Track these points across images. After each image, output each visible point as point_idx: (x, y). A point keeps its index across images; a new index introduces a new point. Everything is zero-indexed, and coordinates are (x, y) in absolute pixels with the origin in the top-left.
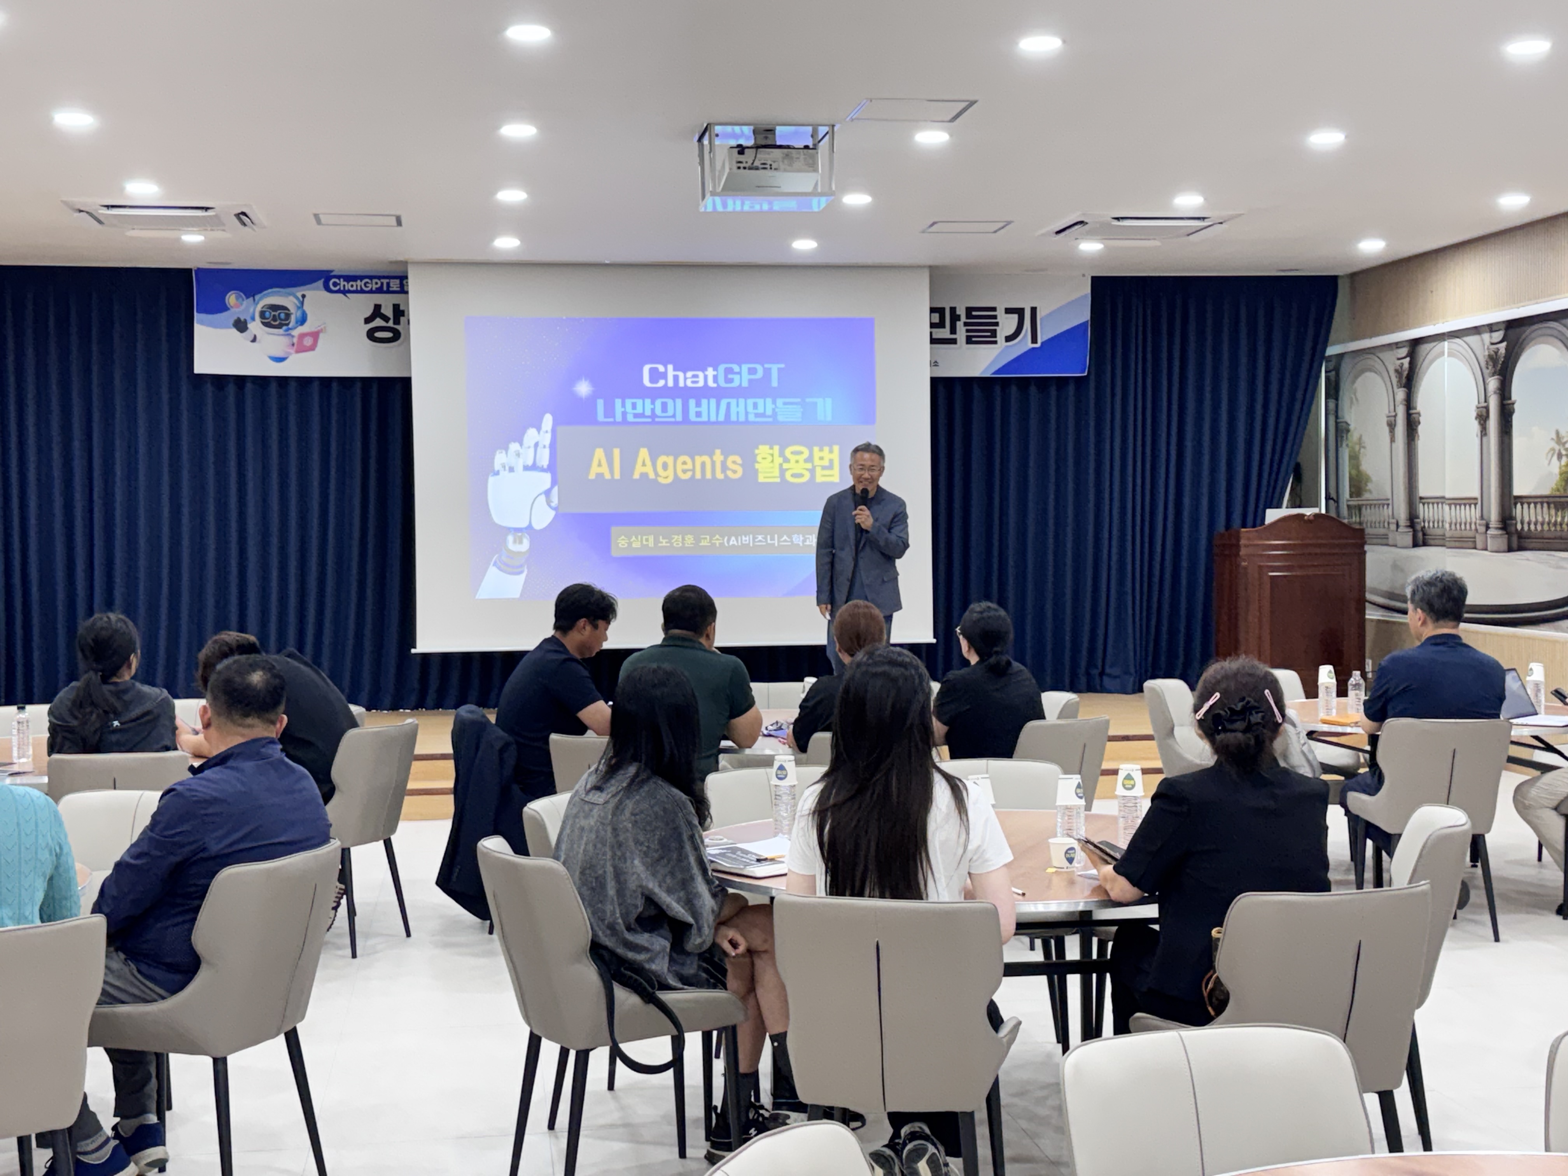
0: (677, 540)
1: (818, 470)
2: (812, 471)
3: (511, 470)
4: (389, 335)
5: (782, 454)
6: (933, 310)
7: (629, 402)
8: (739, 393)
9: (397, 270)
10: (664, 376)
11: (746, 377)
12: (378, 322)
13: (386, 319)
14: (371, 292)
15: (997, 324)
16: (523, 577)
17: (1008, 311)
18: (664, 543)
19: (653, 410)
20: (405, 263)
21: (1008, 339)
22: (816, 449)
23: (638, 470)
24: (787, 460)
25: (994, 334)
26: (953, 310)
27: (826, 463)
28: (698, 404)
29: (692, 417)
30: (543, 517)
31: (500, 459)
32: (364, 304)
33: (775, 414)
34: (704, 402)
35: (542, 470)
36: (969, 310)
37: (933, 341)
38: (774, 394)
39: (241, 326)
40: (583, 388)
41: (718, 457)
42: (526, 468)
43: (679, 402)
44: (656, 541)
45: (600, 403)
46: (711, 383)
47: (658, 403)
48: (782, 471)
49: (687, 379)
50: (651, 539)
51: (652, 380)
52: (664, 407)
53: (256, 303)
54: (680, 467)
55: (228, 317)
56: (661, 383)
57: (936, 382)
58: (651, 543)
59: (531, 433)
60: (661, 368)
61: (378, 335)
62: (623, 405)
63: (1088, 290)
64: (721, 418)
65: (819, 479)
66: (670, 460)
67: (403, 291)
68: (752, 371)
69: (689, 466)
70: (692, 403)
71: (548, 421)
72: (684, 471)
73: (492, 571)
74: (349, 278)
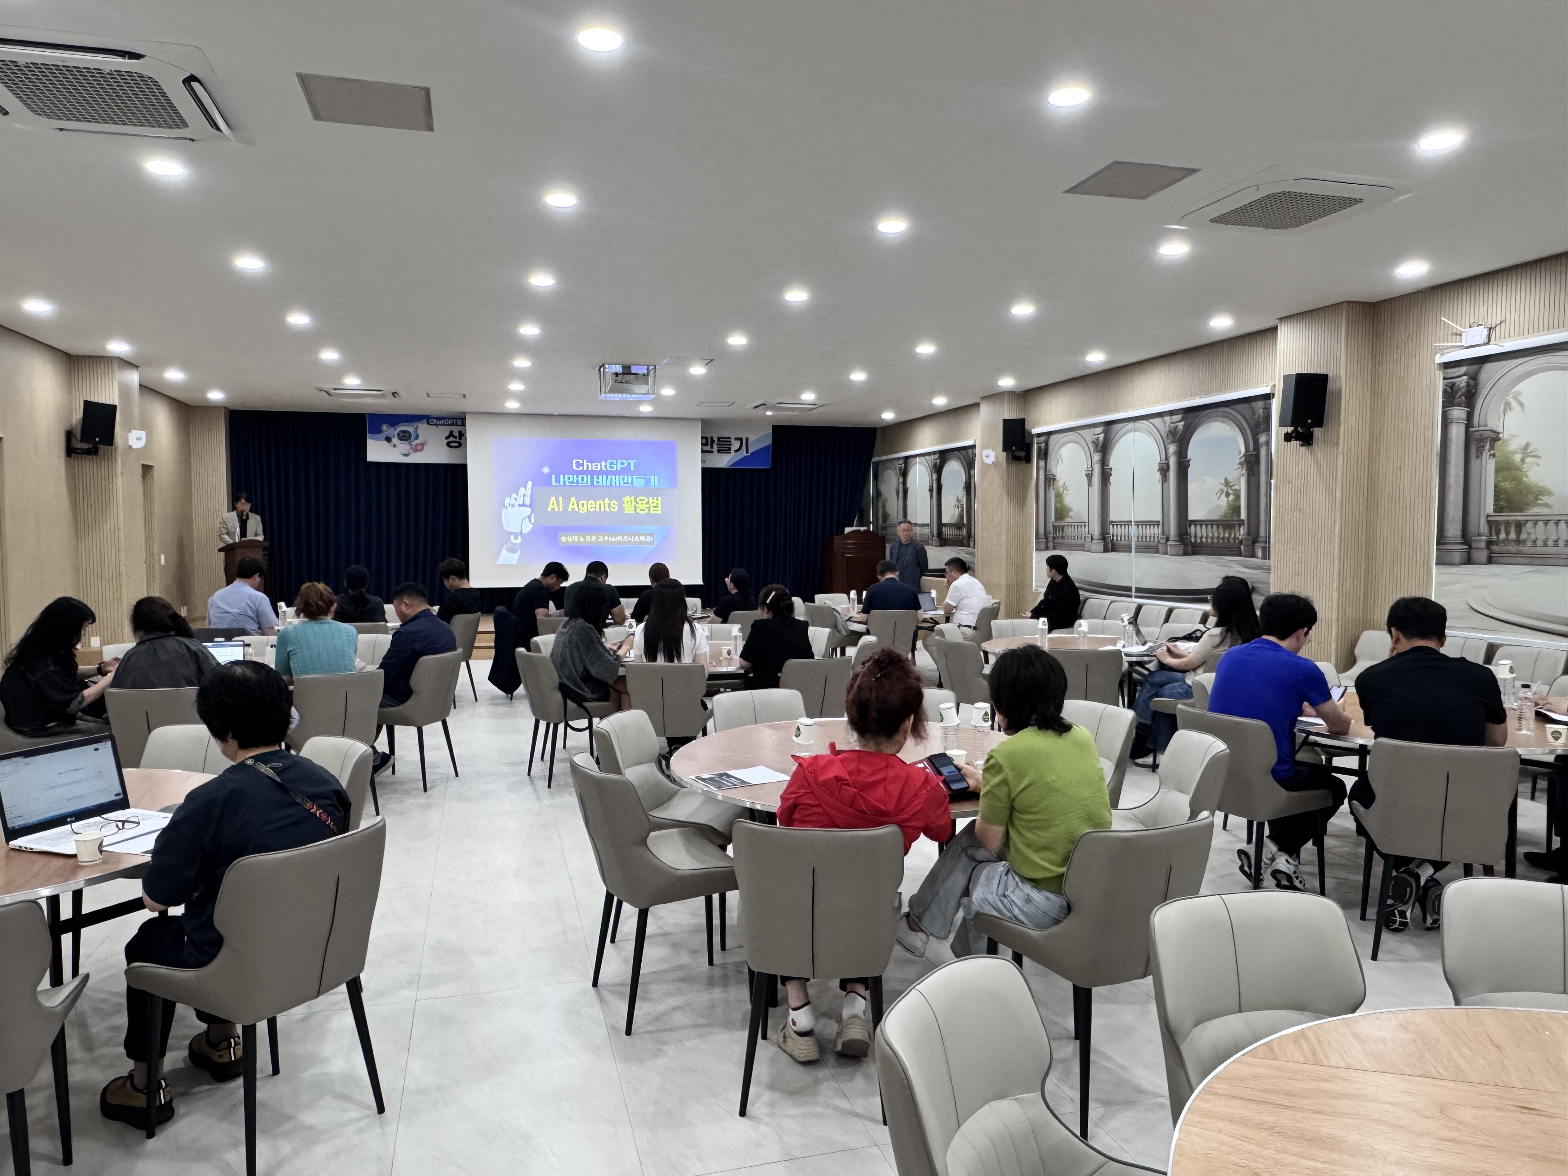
0: (588, 538)
1: (651, 508)
2: (649, 508)
3: (513, 506)
4: (457, 444)
5: (635, 500)
6: (702, 438)
7: (566, 477)
8: (616, 473)
9: (462, 416)
10: (583, 465)
11: (619, 466)
12: (452, 439)
13: (455, 437)
14: (448, 425)
15: (731, 445)
16: (518, 554)
17: (736, 439)
18: (582, 539)
19: (577, 481)
20: (464, 413)
21: (736, 451)
22: (651, 498)
23: (571, 507)
24: (637, 503)
25: (730, 449)
26: (712, 438)
27: (655, 505)
28: (598, 478)
29: (595, 484)
30: (527, 528)
31: (508, 501)
32: (446, 430)
33: (632, 483)
34: (600, 477)
35: (526, 506)
36: (719, 438)
37: (703, 451)
38: (633, 474)
39: (388, 440)
40: (546, 470)
41: (607, 501)
42: (520, 505)
43: (589, 476)
44: (579, 539)
45: (553, 477)
46: (604, 469)
47: (580, 477)
48: (636, 508)
49: (592, 467)
50: (576, 537)
51: (578, 467)
52: (583, 479)
53: (395, 429)
54: (589, 506)
55: (384, 435)
56: (581, 468)
57: (704, 470)
58: (576, 540)
59: (522, 489)
60: (581, 462)
61: (452, 444)
62: (564, 477)
63: (770, 431)
64: (608, 484)
65: (652, 512)
66: (585, 503)
67: (464, 424)
68: (622, 463)
69: (594, 505)
70: (595, 477)
71: (530, 484)
72: (591, 508)
73: (504, 552)
74: (438, 419)
